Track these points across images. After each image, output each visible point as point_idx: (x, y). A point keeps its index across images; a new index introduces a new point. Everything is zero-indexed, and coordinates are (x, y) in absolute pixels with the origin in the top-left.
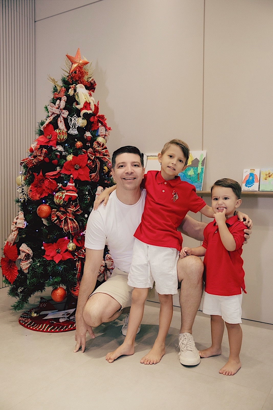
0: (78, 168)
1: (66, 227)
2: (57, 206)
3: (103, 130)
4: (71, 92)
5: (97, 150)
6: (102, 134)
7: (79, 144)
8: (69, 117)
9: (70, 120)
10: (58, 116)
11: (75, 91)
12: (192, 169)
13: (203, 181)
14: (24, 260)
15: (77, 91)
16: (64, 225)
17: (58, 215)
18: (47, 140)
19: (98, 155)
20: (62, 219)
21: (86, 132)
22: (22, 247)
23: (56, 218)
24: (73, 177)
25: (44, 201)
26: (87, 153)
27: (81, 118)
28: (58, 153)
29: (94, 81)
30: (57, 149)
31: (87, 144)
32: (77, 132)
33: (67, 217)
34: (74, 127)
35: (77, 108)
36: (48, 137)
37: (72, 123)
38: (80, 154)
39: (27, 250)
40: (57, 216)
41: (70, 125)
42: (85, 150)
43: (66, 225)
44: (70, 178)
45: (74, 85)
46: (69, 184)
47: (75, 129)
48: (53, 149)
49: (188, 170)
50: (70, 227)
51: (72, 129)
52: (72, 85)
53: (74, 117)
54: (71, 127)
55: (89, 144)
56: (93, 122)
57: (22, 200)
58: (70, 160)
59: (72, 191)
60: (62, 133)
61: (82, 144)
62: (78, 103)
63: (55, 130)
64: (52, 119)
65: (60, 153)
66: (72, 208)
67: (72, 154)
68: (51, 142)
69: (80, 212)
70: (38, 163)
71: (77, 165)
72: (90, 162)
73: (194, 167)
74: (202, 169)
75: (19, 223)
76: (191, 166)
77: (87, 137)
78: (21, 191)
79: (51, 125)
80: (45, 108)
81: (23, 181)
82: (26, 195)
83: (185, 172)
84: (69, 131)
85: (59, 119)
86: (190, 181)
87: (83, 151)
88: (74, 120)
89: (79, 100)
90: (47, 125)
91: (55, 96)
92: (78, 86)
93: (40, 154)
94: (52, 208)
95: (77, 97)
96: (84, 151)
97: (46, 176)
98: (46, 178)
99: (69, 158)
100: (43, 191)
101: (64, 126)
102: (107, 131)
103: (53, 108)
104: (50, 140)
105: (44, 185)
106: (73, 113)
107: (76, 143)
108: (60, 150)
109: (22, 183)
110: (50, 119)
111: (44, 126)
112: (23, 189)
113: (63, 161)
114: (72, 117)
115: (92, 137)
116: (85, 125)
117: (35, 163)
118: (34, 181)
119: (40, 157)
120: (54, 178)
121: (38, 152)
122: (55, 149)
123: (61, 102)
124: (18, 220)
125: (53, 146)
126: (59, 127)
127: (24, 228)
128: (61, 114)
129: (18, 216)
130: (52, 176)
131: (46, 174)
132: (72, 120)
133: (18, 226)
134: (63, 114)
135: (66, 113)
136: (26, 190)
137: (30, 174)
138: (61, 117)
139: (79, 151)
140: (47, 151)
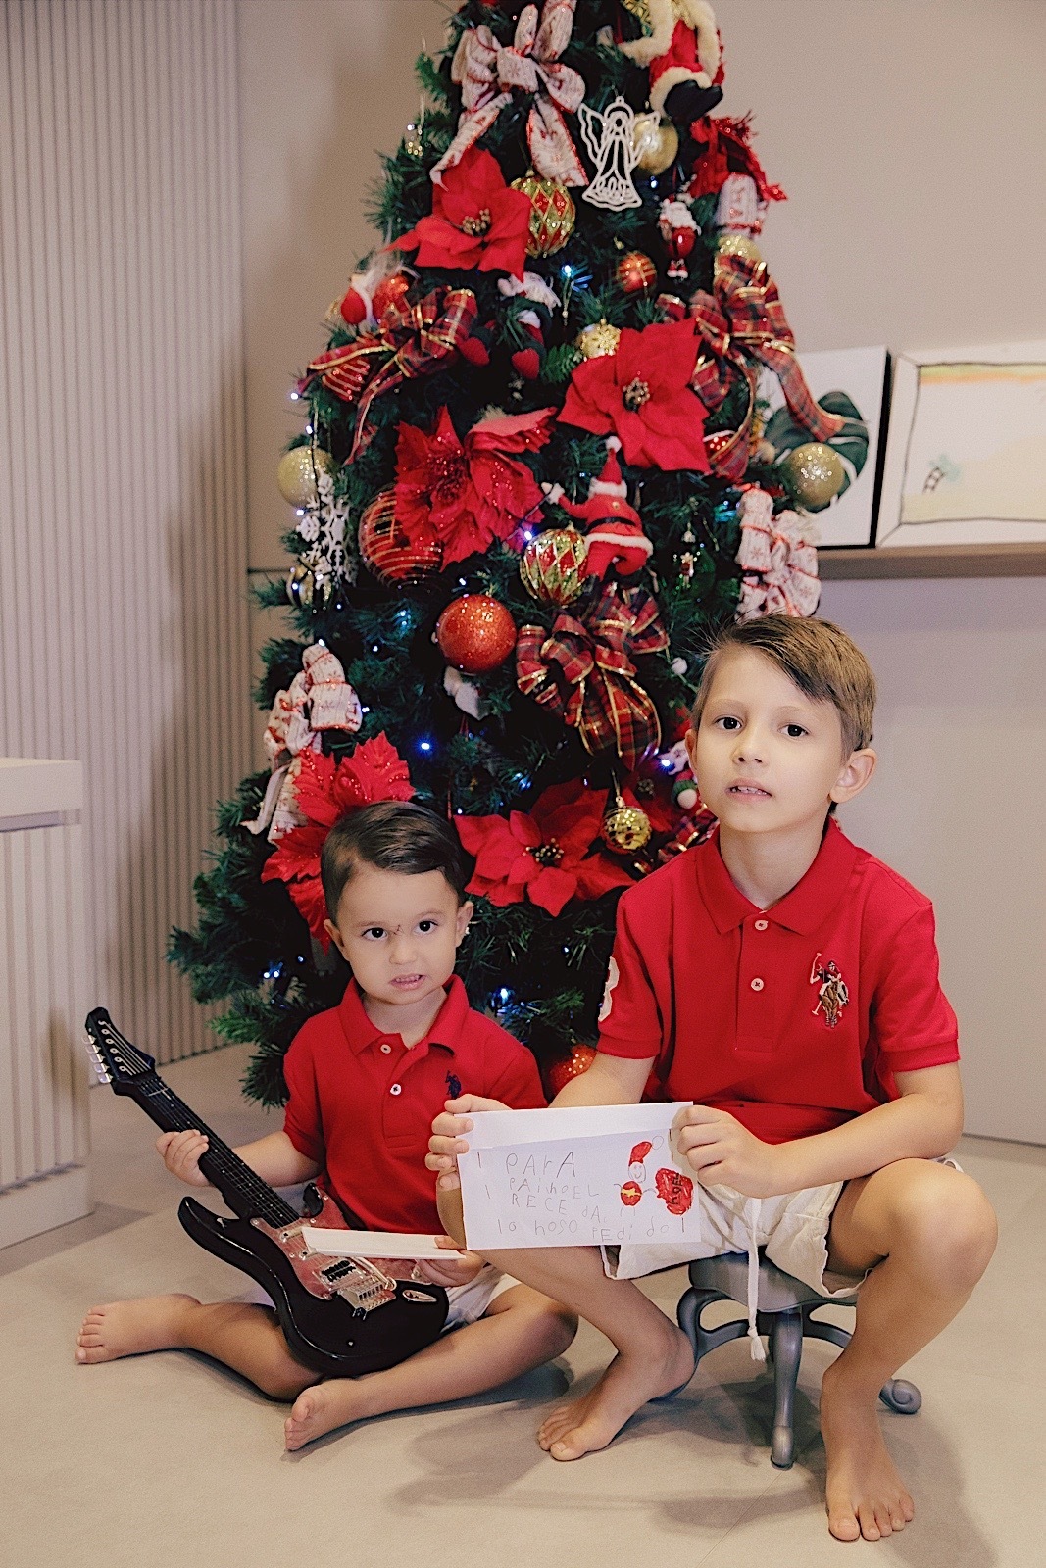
0: (644, 399)
1: (598, 724)
2: (539, 609)
3: (744, 196)
5: (740, 299)
6: (740, 220)
7: (636, 269)
8: (584, 112)
9: (590, 130)
10: (523, 101)
16: (584, 714)
17: (552, 656)
18: (466, 239)
19: (746, 331)
20: (573, 682)
21: (667, 201)
23: (539, 676)
24: (621, 451)
25: (462, 582)
26: (688, 313)
27: (651, 116)
28: (530, 318)
30: (524, 293)
31: (672, 274)
32: (637, 197)
33: (596, 666)
34: (614, 166)
35: (632, 60)
36: (470, 225)
37: (607, 139)
38: (651, 321)
40: (545, 661)
41: (595, 155)
42: (677, 301)
43: (593, 711)
44: (607, 455)
46: (599, 487)
47: (624, 178)
48: (500, 294)
50: (616, 717)
51: (607, 180)
53: (612, 111)
54: (601, 166)
55: (684, 274)
56: (707, 144)
57: (305, 593)
58: (602, 353)
59: (623, 521)
60: (555, 201)
61: (651, 271)
62: (640, 26)
63: (508, 184)
64: (489, 118)
65: (539, 316)
66: (621, 617)
67: (603, 321)
68: (491, 251)
69: (662, 642)
70: (423, 370)
71: (637, 379)
72: (705, 366)
75: (327, 706)
77: (673, 230)
78: (316, 535)
79: (486, 159)
80: (417, 69)
81: (326, 480)
82: (333, 556)
84: (589, 192)
85: (534, 120)
87: (664, 302)
88: (616, 129)
89: (645, 10)
90: (469, 154)
93: (431, 321)
94: (517, 620)
96: (672, 304)
97: (477, 438)
98: (480, 453)
99: (596, 344)
100: (457, 527)
101: (572, 154)
102: (763, 204)
103: (493, 54)
104: (485, 240)
105: (469, 488)
106: (608, 90)
107: (622, 262)
108: (541, 300)
109: (320, 490)
110: (479, 122)
111: (453, 156)
112: (323, 522)
113: (565, 356)
114: (602, 113)
115: (696, 231)
116: (669, 161)
117: (405, 367)
118: (397, 475)
119: (440, 334)
120: (521, 449)
121: (422, 311)
122: (513, 294)
123: (553, 13)
124: (314, 692)
125: (506, 276)
126: (539, 167)
127: (356, 728)
128: (550, 87)
129: (310, 671)
130: (509, 438)
131: (476, 428)
132: (604, 129)
133: (321, 720)
134: (559, 88)
135: (572, 85)
136: (336, 530)
137: (369, 433)
138: (546, 109)
139: (644, 306)
140: (475, 302)
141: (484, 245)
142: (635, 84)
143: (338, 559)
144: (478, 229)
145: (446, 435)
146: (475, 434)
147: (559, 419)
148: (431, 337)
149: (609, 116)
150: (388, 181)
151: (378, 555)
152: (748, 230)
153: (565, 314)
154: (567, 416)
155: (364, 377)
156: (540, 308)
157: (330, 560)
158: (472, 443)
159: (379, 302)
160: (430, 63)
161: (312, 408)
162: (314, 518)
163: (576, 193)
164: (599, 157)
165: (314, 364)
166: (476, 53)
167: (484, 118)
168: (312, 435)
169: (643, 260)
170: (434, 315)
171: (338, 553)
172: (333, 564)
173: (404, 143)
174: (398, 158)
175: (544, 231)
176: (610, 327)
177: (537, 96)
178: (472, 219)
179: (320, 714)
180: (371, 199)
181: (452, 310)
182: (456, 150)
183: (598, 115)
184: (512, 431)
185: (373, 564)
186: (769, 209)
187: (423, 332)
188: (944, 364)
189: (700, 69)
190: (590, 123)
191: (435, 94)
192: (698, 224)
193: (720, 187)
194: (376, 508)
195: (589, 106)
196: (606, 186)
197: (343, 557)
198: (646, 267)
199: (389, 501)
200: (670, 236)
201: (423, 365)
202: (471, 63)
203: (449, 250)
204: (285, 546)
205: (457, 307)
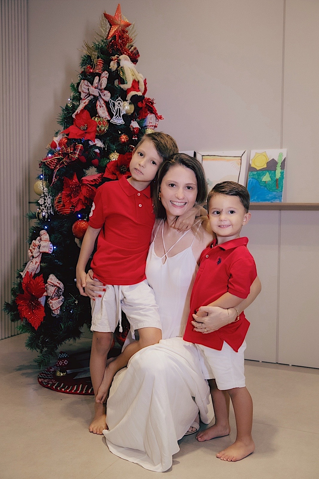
0: (125, 171)
3: (152, 119)
4: (113, 66)
6: (152, 124)
7: (124, 138)
8: (111, 101)
9: (112, 105)
10: (96, 98)
11: (118, 64)
12: (268, 173)
13: (283, 190)
14: (53, 297)
15: (121, 65)
18: (81, 131)
21: (132, 121)
22: (51, 279)
25: (79, 216)
27: (127, 102)
28: (97, 151)
29: (137, 51)
30: (96, 144)
31: (134, 139)
32: (123, 122)
34: (118, 114)
35: (123, 89)
36: (82, 127)
37: (116, 108)
38: (127, 152)
39: (57, 283)
41: (113, 111)
45: (117, 56)
47: (120, 117)
48: (89, 144)
49: (262, 174)
51: (116, 118)
52: (114, 56)
53: (117, 101)
54: (115, 114)
55: (136, 139)
56: (142, 108)
57: (41, 217)
58: (114, 160)
60: (103, 123)
61: (128, 138)
62: (124, 81)
63: (92, 118)
64: (87, 102)
65: (99, 150)
67: (115, 151)
68: (87, 135)
70: (70, 163)
71: (123, 166)
73: (270, 171)
74: (282, 173)
75: (44, 247)
76: (265, 169)
77: (134, 128)
78: (43, 203)
79: (86, 112)
80: (71, 86)
81: (46, 189)
82: (48, 208)
83: (258, 178)
84: (112, 120)
85: (98, 103)
86: (266, 189)
87: (131, 147)
88: (118, 105)
89: (125, 78)
90: (82, 111)
91: (88, 70)
92: (121, 57)
93: (72, 151)
95: (122, 73)
97: (83, 181)
98: (83, 185)
99: (113, 157)
100: (78, 203)
101: (107, 112)
102: (158, 120)
103: (88, 87)
104: (86, 132)
105: (81, 193)
106: (116, 96)
107: (120, 137)
108: (100, 146)
109: (44, 192)
110: (84, 103)
111: (78, 112)
112: (45, 200)
113: (105, 160)
114: (115, 101)
115: (139, 128)
116: (132, 112)
117: (65, 163)
118: (64, 189)
119: (74, 155)
120: (94, 183)
121: (70, 149)
122: (93, 145)
123: (102, 79)
124: (42, 243)
125: (90, 140)
126: (99, 114)
127: (51, 253)
128: (102, 95)
129: (41, 237)
130: (92, 181)
131: (83, 178)
132: (116, 105)
133: (43, 250)
134: (104, 96)
135: (107, 95)
136: (49, 201)
137: (57, 178)
138: (101, 100)
139: (125, 148)
140: (83, 147)
141: (86, 133)
142: (123, 95)
143: (49, 208)
144: (84, 129)
145: (75, 180)
146: (83, 180)
147: (103, 176)
148: (72, 156)
149: (117, 102)
150: (63, 114)
151: (58, 209)
152: (154, 127)
153: (106, 149)
154: (105, 175)
155: (56, 163)
156: (99, 148)
157: (47, 209)
158: (82, 182)
159: (60, 144)
160: (74, 86)
161: (43, 170)
162: (43, 199)
163: (109, 121)
164: (114, 112)
165: (43, 160)
166: (84, 86)
167: (86, 102)
168: (43, 178)
169: (126, 136)
170: (73, 150)
171: (49, 207)
172: (48, 209)
173: (67, 104)
174: (65, 108)
175: (100, 130)
176: (116, 153)
177: (99, 97)
178: (83, 126)
179: (42, 248)
180: (59, 118)
181: (77, 149)
182: (78, 110)
183: (114, 102)
184: (92, 179)
185: (57, 211)
186: (159, 121)
187: (70, 154)
188: (208, 155)
189: (139, 91)
190: (112, 104)
191: (75, 93)
192: (140, 127)
193: (146, 116)
194: (58, 197)
195: (112, 100)
196: (116, 119)
197: (50, 208)
198: (126, 138)
199: (61, 195)
200: (133, 129)
201: (70, 162)
202: (83, 88)
203: (77, 134)
204: (36, 204)
205: (78, 148)
